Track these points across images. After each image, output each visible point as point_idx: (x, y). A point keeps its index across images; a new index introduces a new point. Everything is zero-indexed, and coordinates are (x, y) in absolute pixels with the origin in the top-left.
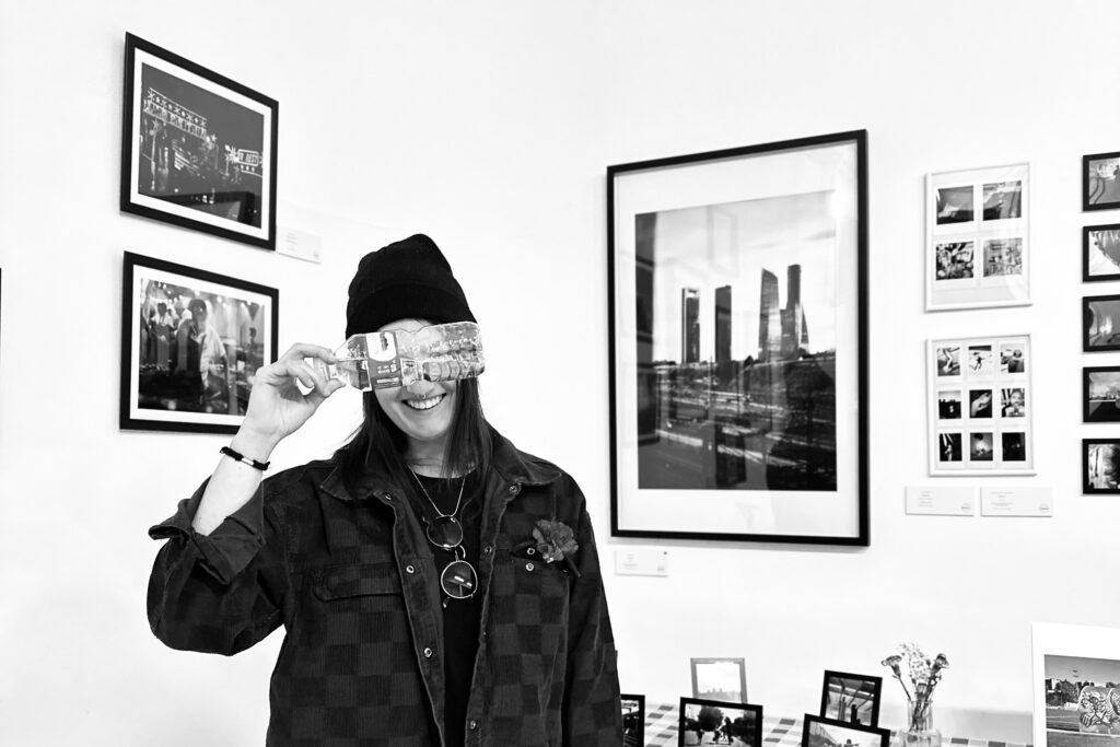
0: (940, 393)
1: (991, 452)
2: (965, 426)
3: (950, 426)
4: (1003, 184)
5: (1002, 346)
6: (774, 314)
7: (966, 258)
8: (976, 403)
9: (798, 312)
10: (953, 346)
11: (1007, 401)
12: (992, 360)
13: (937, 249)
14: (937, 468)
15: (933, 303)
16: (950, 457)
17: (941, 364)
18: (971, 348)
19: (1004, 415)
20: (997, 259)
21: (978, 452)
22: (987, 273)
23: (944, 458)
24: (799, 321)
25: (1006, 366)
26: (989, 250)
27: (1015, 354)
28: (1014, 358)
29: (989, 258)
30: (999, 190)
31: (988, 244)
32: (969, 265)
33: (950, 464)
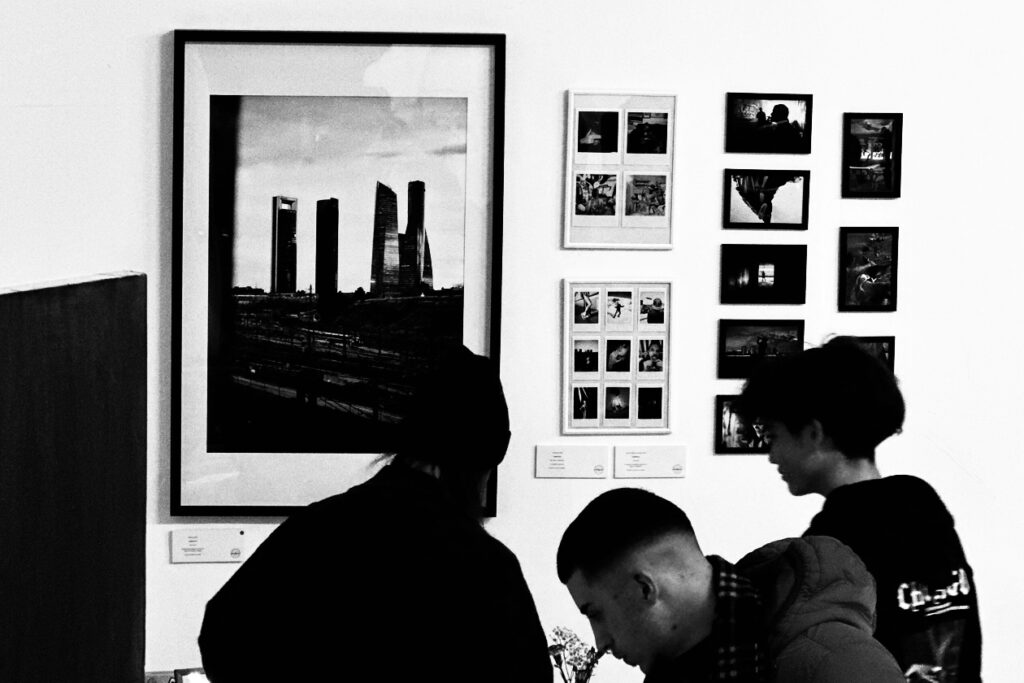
0: (576, 342)
1: (627, 408)
2: (601, 379)
3: (587, 380)
4: (650, 115)
5: (642, 293)
6: (391, 238)
7: (609, 193)
8: (614, 355)
9: (421, 239)
11: (645, 354)
12: (631, 308)
13: (578, 179)
14: (570, 425)
15: (571, 241)
16: (585, 414)
17: (578, 310)
19: (641, 368)
20: (640, 197)
21: (614, 408)
22: (629, 212)
23: (578, 415)
24: (422, 250)
25: (646, 315)
26: (632, 185)
27: (655, 303)
28: (654, 307)
29: (632, 195)
30: (645, 121)
31: (631, 180)
32: (611, 201)
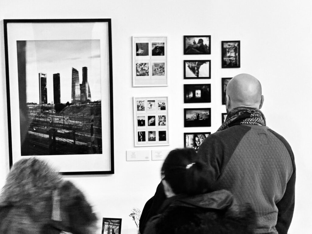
0: (138, 117)
1: (155, 138)
2: (146, 129)
3: (141, 129)
4: (159, 43)
5: (159, 100)
6: (77, 85)
7: (146, 69)
8: (150, 121)
9: (87, 85)
10: (142, 100)
11: (160, 120)
12: (155, 105)
14: (137, 144)
15: (135, 84)
16: (142, 140)
17: (138, 107)
18: (148, 101)
19: (159, 125)
20: (156, 70)
21: (151, 138)
22: (153, 75)
23: (139, 140)
24: (87, 89)
25: (160, 108)
26: (154, 67)
27: (163, 104)
28: (163, 105)
29: (154, 69)
30: (157, 45)
31: (153, 64)
32: (147, 71)
33: (142, 142)
